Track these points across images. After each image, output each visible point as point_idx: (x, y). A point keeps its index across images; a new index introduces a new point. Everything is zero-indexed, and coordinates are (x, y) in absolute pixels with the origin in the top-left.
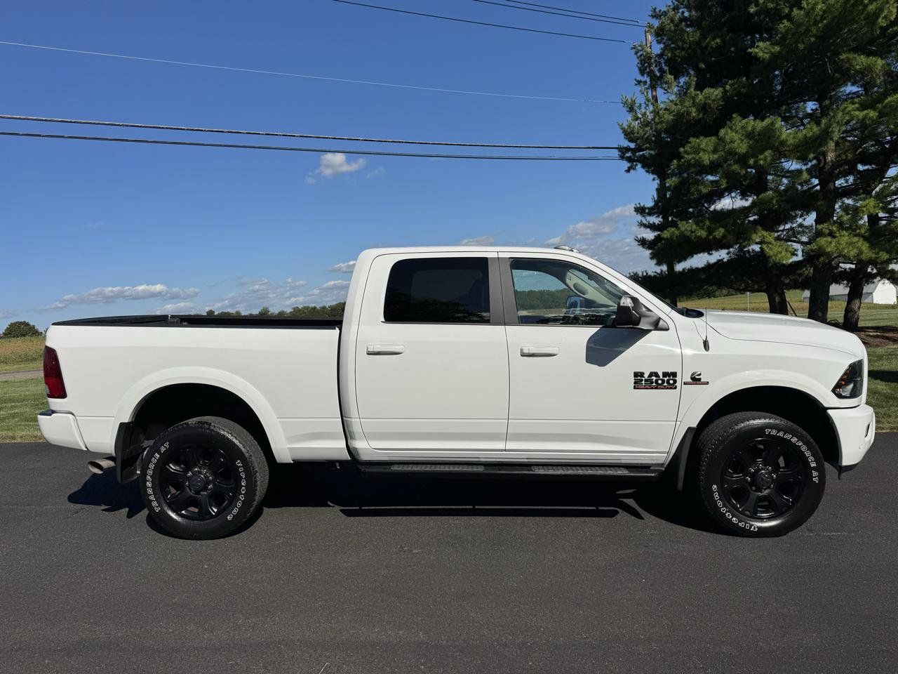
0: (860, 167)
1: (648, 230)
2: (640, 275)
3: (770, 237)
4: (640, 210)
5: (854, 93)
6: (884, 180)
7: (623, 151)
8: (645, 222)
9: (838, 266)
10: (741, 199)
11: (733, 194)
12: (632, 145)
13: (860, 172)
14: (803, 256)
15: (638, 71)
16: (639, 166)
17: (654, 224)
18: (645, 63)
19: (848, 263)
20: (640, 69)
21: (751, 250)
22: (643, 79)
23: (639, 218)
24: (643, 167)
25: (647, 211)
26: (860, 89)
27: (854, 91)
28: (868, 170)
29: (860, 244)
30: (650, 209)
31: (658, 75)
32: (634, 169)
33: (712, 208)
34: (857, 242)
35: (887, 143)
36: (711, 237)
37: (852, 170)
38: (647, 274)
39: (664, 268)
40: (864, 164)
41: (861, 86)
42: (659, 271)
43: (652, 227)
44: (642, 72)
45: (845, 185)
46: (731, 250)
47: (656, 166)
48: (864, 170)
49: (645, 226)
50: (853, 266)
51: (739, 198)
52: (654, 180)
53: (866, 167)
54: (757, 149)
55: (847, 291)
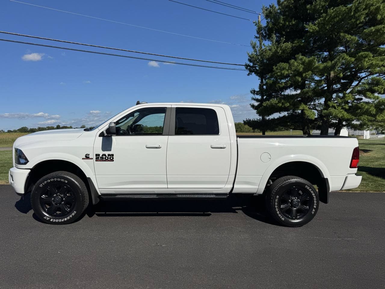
0: (342, 81)
1: (255, 101)
2: (252, 120)
3: (306, 108)
4: (253, 92)
5: (341, 50)
6: (351, 87)
7: (247, 66)
8: (254, 98)
9: (331, 121)
10: (294, 91)
11: (291, 88)
12: (251, 64)
13: (342, 83)
14: (318, 116)
15: (256, 32)
16: (253, 73)
17: (258, 99)
18: (260, 29)
19: (335, 120)
20: (257, 31)
21: (297, 112)
22: (258, 36)
23: (252, 95)
24: (255, 73)
25: (256, 92)
26: (344, 49)
27: (341, 49)
28: (345, 82)
29: (343, 112)
30: (257, 92)
31: (264, 35)
32: (251, 74)
33: (283, 93)
34: (342, 111)
35: (353, 71)
36: (283, 106)
37: (339, 82)
38: (254, 120)
39: (261, 117)
40: (343, 80)
41: (345, 47)
42: (259, 119)
43: (257, 100)
44: (258, 33)
45: (336, 88)
46: (289, 112)
47: (261, 74)
48: (343, 82)
49: (254, 99)
50: (337, 122)
51: (294, 90)
52: (259, 79)
53: (344, 81)
54: (306, 70)
55: (334, 131)
